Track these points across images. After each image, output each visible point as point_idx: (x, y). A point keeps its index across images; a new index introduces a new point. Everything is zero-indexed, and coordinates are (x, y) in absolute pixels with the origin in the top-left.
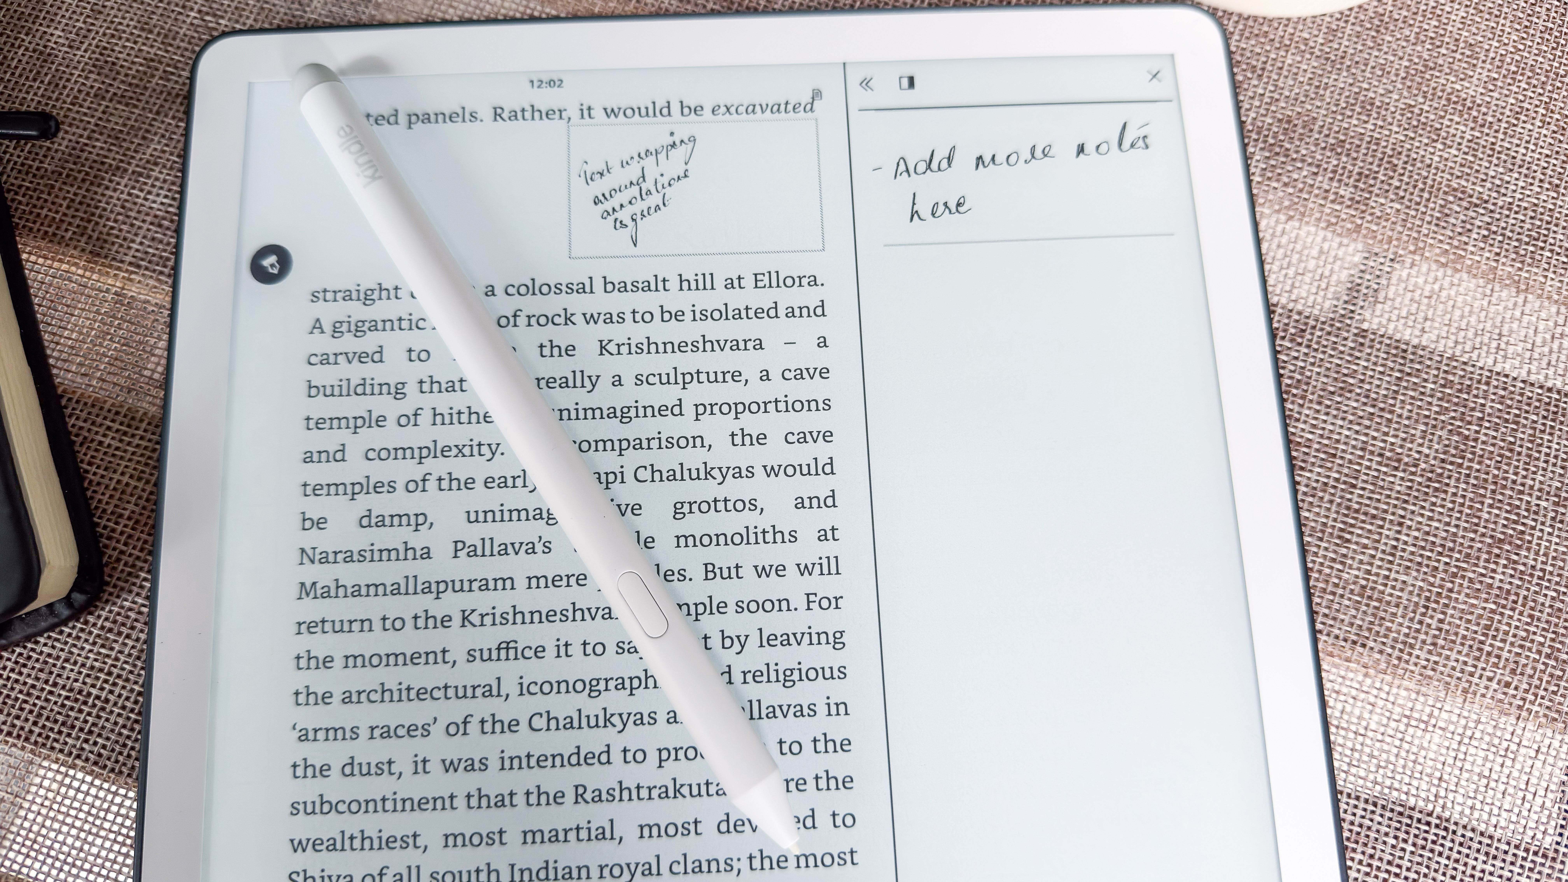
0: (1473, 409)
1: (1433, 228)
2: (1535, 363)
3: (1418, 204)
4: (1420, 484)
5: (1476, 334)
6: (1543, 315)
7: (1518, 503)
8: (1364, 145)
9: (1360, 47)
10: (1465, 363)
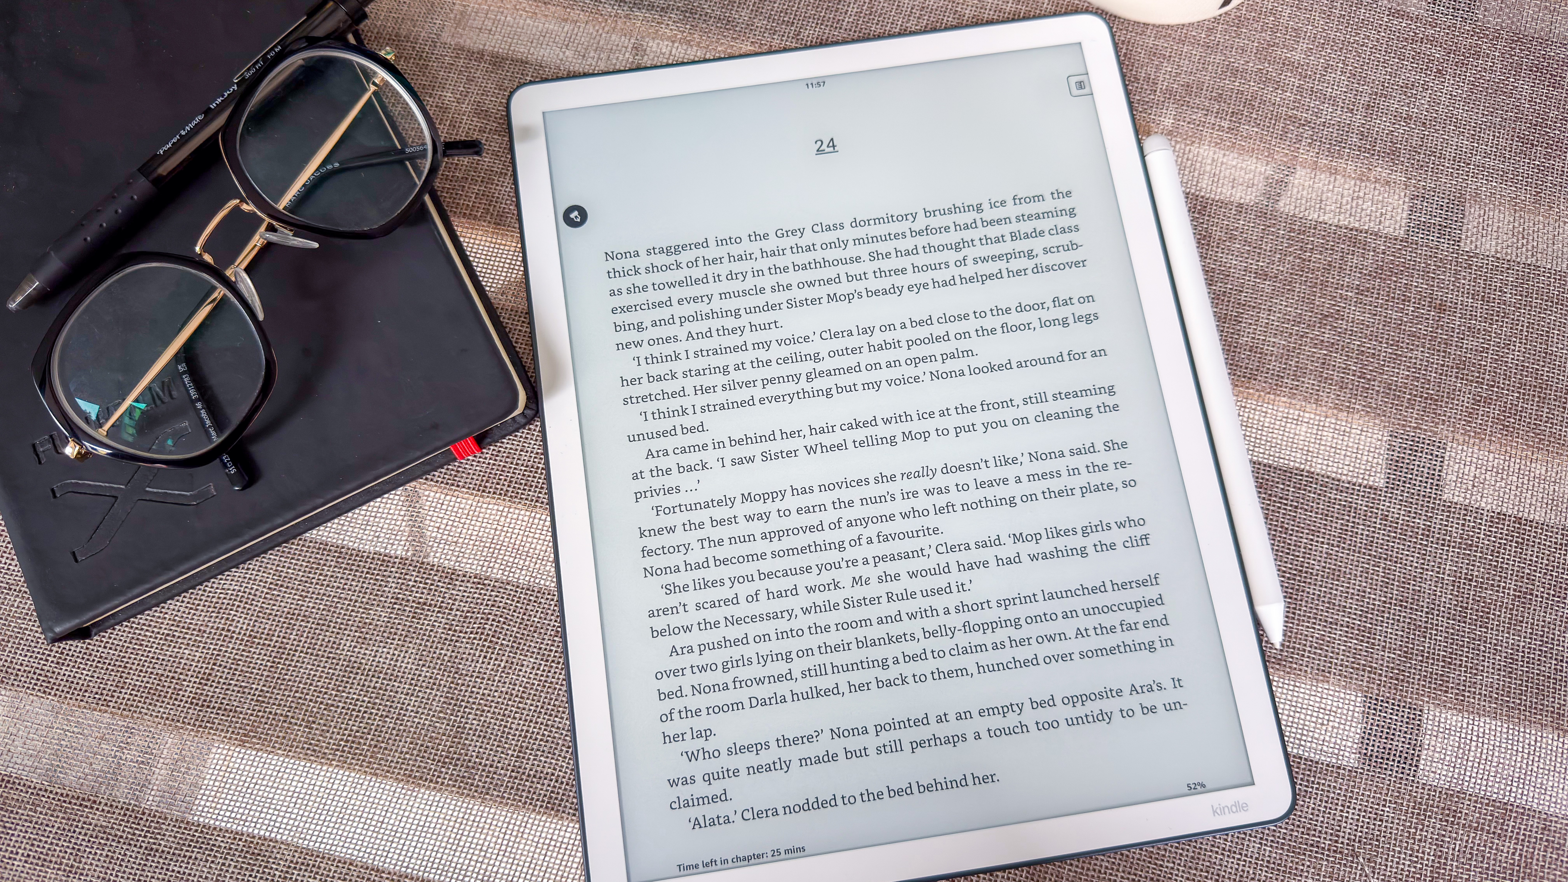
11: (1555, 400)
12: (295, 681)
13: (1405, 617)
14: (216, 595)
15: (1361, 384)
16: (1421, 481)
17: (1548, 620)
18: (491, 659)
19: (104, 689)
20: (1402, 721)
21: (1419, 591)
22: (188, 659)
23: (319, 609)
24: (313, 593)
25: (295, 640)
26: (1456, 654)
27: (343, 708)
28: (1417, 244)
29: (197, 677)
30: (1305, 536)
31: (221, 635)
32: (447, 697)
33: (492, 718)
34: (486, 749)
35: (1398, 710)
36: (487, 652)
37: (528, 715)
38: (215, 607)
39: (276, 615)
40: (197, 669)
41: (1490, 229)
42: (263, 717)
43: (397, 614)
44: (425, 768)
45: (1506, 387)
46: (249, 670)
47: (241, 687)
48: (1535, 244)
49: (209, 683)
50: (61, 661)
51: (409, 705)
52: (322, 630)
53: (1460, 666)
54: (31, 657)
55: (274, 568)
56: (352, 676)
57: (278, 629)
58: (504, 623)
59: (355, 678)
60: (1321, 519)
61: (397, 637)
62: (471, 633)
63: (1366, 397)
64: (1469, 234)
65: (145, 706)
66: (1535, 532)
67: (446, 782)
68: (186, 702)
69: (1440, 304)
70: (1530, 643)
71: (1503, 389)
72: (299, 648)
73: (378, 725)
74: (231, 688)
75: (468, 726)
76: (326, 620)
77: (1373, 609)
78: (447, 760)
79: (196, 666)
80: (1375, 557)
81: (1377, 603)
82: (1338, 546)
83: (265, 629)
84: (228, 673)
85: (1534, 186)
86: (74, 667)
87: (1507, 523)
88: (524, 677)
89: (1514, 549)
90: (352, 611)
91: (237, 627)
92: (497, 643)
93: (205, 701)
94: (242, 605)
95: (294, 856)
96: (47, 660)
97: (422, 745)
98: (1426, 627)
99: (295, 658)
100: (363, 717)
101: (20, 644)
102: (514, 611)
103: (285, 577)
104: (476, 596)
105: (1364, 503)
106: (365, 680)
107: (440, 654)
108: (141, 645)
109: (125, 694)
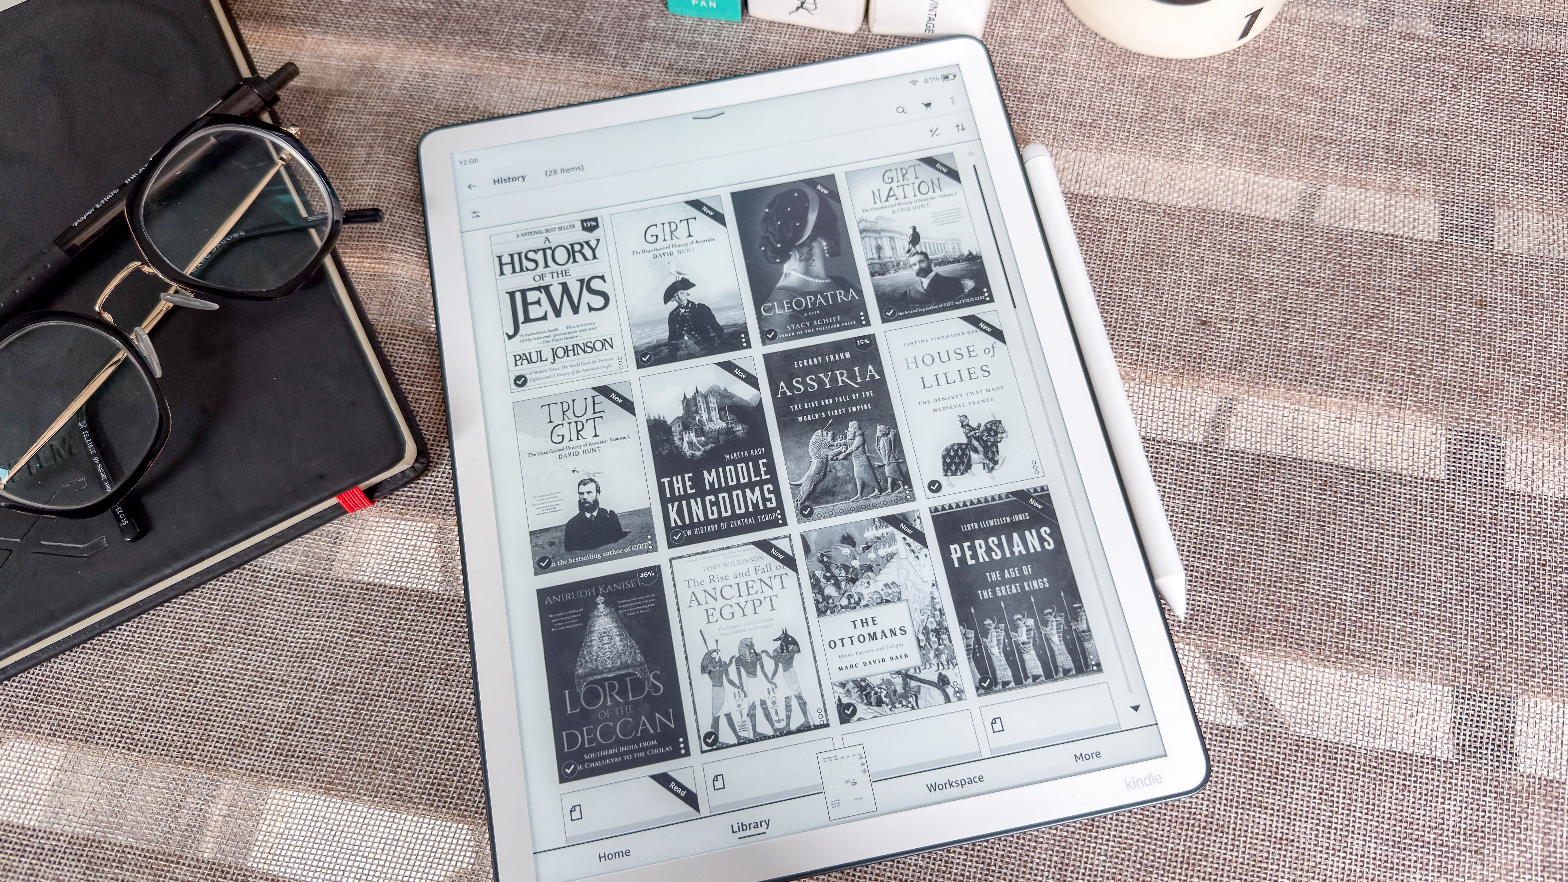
1: (1307, 159)
3: (1295, 147)
6: (1377, 197)
8: (1260, 120)
12: (379, 727)
13: (1483, 605)
14: (298, 645)
15: (1412, 381)
19: (189, 742)
20: (1491, 709)
21: (1494, 579)
22: (271, 710)
23: (401, 653)
24: (395, 638)
25: (377, 685)
26: (1539, 639)
27: (428, 751)
28: (1452, 245)
29: (281, 728)
30: (1375, 530)
31: (303, 684)
35: (1486, 698)
39: (358, 662)
40: (280, 719)
41: (1520, 228)
42: (347, 763)
46: (333, 717)
47: (325, 735)
49: (293, 733)
50: (145, 717)
52: (404, 674)
54: (115, 715)
55: (355, 615)
57: (360, 675)
59: (439, 720)
60: (1389, 513)
63: (1417, 393)
64: (1501, 234)
65: (230, 758)
68: (271, 753)
69: (1481, 300)
72: (382, 694)
73: (464, 767)
76: (408, 664)
77: (1451, 599)
79: (280, 716)
80: (1447, 547)
81: (1454, 592)
82: (1409, 538)
83: (347, 676)
84: (312, 722)
85: (1559, 186)
86: (158, 722)
90: (435, 653)
91: (319, 675)
93: (289, 751)
94: (324, 654)
96: (131, 717)
98: (1505, 614)
99: (378, 704)
100: (449, 759)
101: (104, 703)
103: (367, 624)
105: (1429, 496)
106: (450, 722)
108: (225, 697)
109: (210, 746)
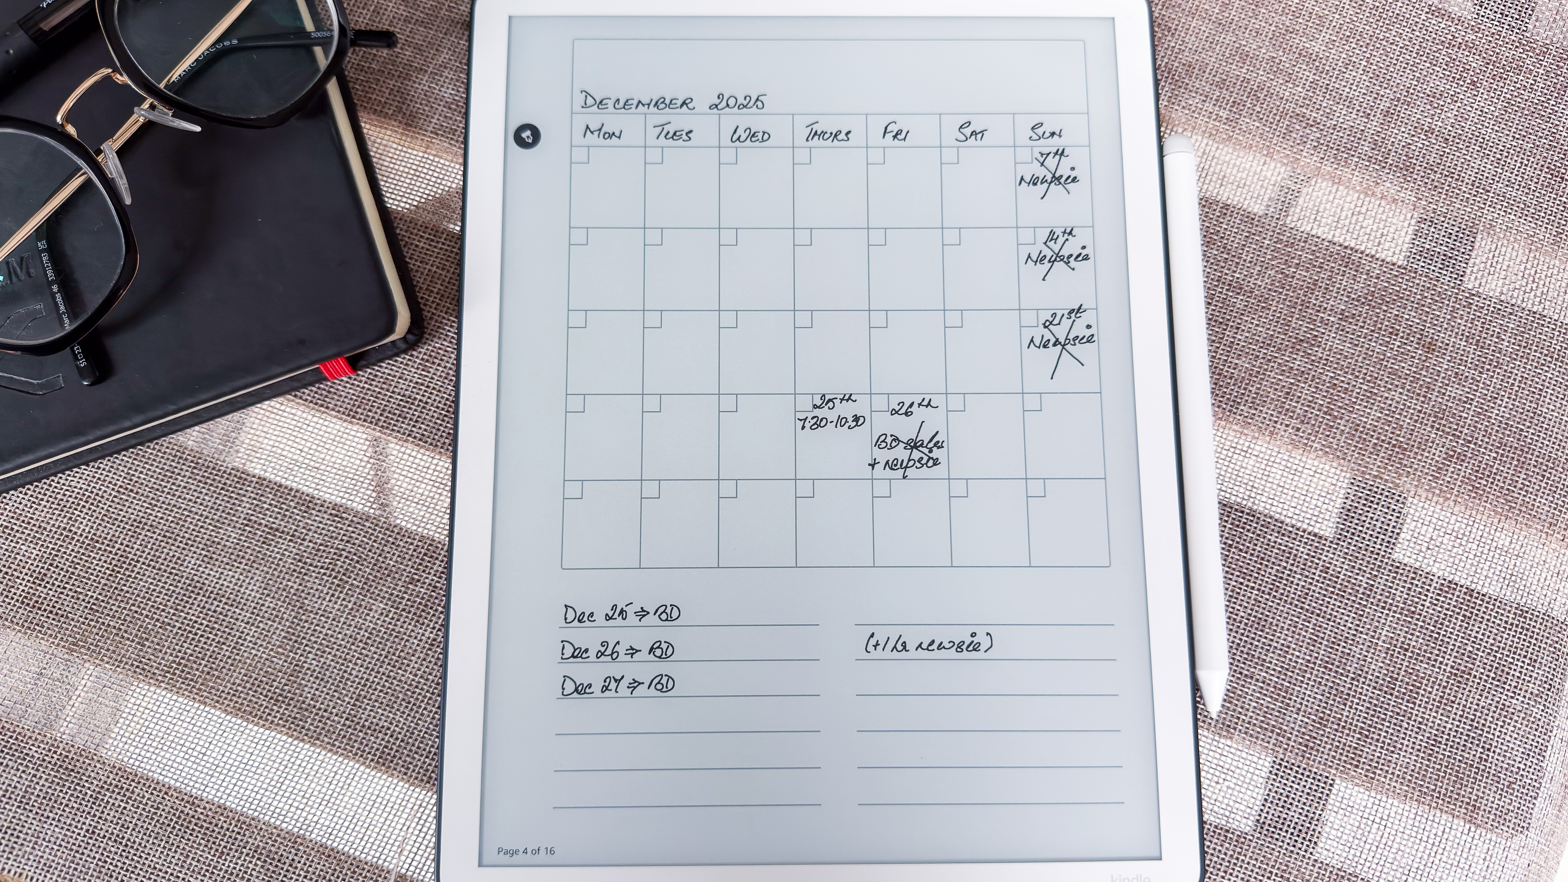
0: (1293, 258)
1: (1281, 139)
2: (1339, 230)
3: (1271, 123)
4: (1253, 304)
5: (1302, 210)
6: (1349, 199)
7: (1315, 318)
8: (1239, 83)
9: (1243, 16)
10: (1292, 228)
11: (1535, 466)
12: (133, 594)
13: (1327, 680)
14: (62, 492)
15: (1325, 421)
16: (1371, 535)
17: (1482, 704)
18: (338, 598)
21: (1349, 654)
22: (24, 556)
23: (167, 520)
24: (163, 503)
25: (138, 550)
26: (1375, 728)
27: (180, 628)
28: (1416, 272)
29: (31, 576)
30: (1235, 578)
31: (62, 534)
32: (288, 632)
33: (332, 660)
34: (322, 692)
35: (1301, 779)
36: (335, 590)
37: (370, 663)
38: (59, 505)
39: (122, 521)
40: (32, 568)
41: (1499, 267)
42: (95, 627)
43: (247, 537)
44: (256, 703)
45: (1485, 445)
46: (87, 575)
47: (76, 592)
48: (1545, 290)
49: (43, 584)
51: (248, 634)
52: (167, 543)
53: (1378, 740)
55: (126, 470)
56: (194, 596)
57: (122, 536)
58: (358, 562)
59: (195, 599)
60: (1256, 562)
61: (244, 561)
62: (322, 567)
63: (1328, 436)
64: (1475, 270)
66: (1486, 608)
67: (276, 720)
68: (18, 601)
69: (1429, 343)
70: (1458, 726)
71: (1480, 446)
72: (141, 560)
73: (214, 652)
74: (65, 592)
75: (306, 665)
76: (173, 533)
77: (1295, 667)
78: (280, 698)
79: (32, 564)
80: (1307, 610)
81: (1300, 661)
82: (1269, 594)
84: (65, 576)
85: (1556, 225)
87: (1457, 593)
88: (371, 622)
89: (1459, 623)
92: (347, 582)
93: (37, 602)
94: (87, 505)
95: (108, 777)
97: (256, 679)
98: (1348, 695)
99: (136, 570)
100: (199, 641)
102: (370, 551)
103: (136, 482)
104: (332, 528)
105: (1306, 551)
106: (206, 602)
107: (287, 585)
